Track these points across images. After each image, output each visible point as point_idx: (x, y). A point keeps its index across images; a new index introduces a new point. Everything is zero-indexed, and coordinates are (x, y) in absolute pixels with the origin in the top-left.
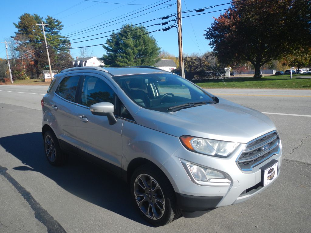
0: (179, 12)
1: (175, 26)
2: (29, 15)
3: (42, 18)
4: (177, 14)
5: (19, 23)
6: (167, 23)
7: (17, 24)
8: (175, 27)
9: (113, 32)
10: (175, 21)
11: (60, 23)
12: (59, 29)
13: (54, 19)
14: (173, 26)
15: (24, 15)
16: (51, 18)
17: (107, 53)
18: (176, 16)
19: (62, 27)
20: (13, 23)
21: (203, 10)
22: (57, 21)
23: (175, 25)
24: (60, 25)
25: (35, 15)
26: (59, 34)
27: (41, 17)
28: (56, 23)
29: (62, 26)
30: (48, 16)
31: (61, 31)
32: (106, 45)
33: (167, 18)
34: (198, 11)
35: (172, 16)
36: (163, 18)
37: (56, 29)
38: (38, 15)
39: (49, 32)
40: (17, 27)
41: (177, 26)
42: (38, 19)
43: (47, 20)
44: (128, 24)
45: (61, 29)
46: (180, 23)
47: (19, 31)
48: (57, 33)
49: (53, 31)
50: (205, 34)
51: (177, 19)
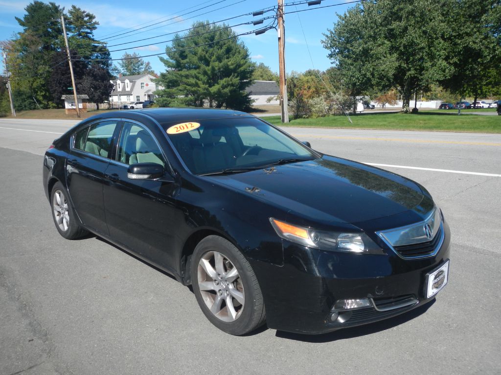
0: (281, 3)
1: (274, 28)
2: (42, 3)
4: (277, 7)
5: (26, 17)
6: (261, 22)
7: (23, 19)
9: (177, 35)
10: (274, 19)
12: (92, 29)
13: (82, 11)
14: (271, 28)
15: (33, 3)
16: (79, 10)
18: (276, 10)
19: (96, 26)
20: (16, 18)
21: (318, 2)
22: (87, 15)
23: (274, 26)
24: (94, 21)
25: (51, 3)
26: (90, 35)
27: (61, 8)
28: (86, 19)
29: (96, 23)
30: (74, 7)
31: (94, 32)
32: (166, 57)
33: (261, 13)
34: (311, 3)
35: (269, 10)
36: (255, 14)
37: (85, 28)
38: (57, 5)
40: (22, 24)
41: (277, 28)
42: (56, 11)
43: (71, 13)
44: (201, 21)
45: (95, 28)
46: (281, 22)
47: (25, 30)
48: (88, 35)
49: (82, 30)
50: (324, 40)
51: (277, 15)
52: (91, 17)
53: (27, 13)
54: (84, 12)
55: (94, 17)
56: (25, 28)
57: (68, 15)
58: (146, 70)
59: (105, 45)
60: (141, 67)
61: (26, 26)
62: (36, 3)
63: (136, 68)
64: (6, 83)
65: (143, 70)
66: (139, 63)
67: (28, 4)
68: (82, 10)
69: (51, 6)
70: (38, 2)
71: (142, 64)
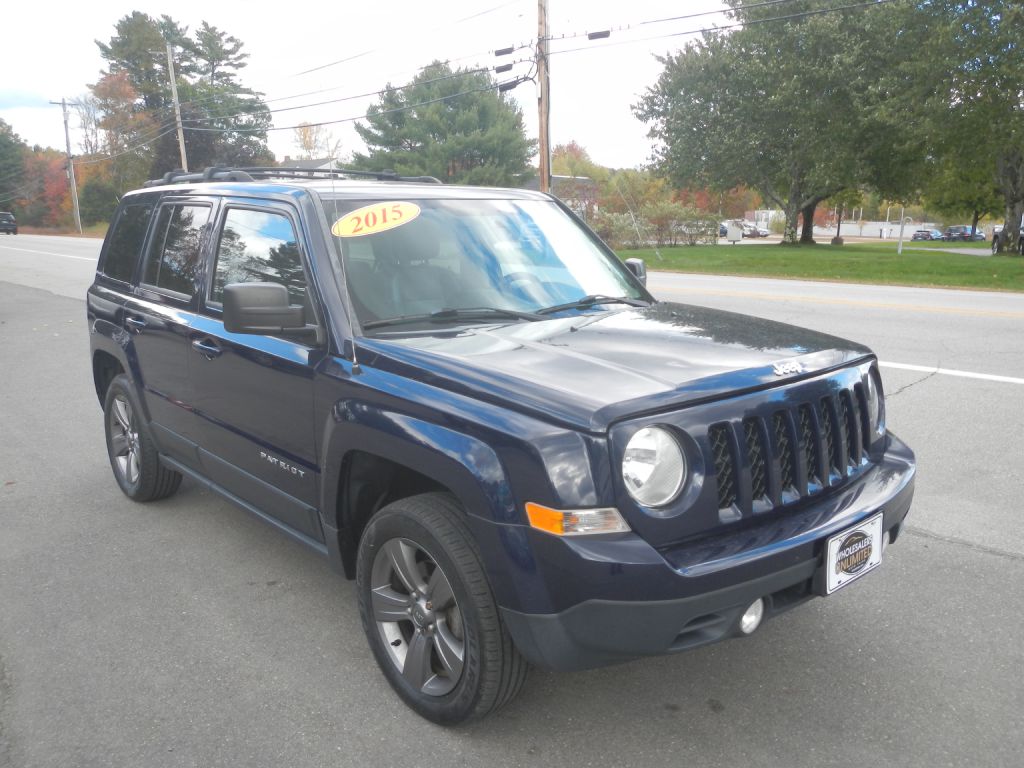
0: (544, 34)
2: (145, 16)
3: (187, 28)
4: (536, 41)
5: (114, 42)
6: (508, 68)
7: (110, 47)
8: (532, 79)
11: (238, 45)
12: (237, 67)
14: (526, 79)
15: (131, 16)
16: (214, 29)
17: (370, 149)
18: (534, 46)
19: (246, 60)
20: (95, 41)
21: (605, 34)
22: (231, 39)
23: (531, 76)
24: (241, 51)
25: (165, 17)
26: (235, 80)
27: (182, 26)
28: (228, 46)
29: (246, 55)
31: (241, 71)
32: (367, 124)
33: (509, 51)
34: (593, 36)
36: (499, 53)
37: (226, 65)
38: (174, 20)
39: (204, 73)
40: (106, 52)
41: (536, 79)
42: (170, 32)
43: (199, 34)
45: (242, 65)
46: (543, 67)
47: (110, 67)
48: (231, 78)
49: (218, 69)
50: (636, 105)
51: (536, 56)
53: (116, 34)
54: (223, 34)
55: (242, 44)
56: (112, 62)
57: (195, 40)
59: (261, 97)
61: (113, 59)
62: (135, 14)
64: (67, 168)
67: (122, 17)
68: (219, 30)
69: (163, 20)
70: (139, 13)
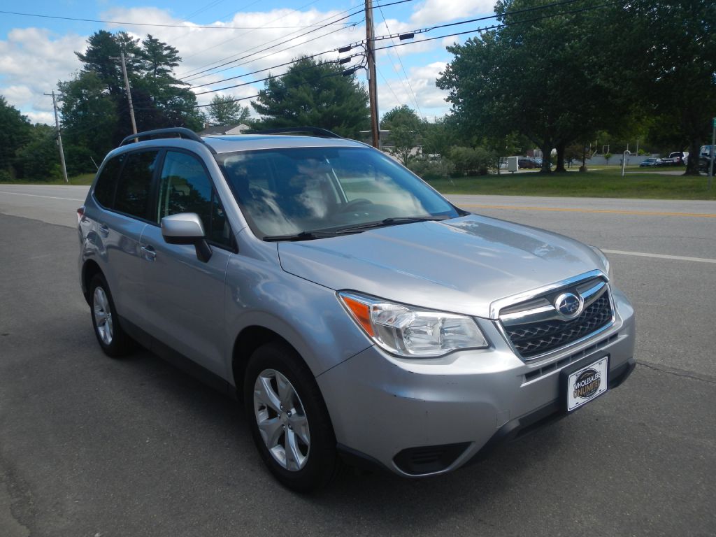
0: (371, 37)
3: (138, 40)
4: (365, 42)
5: (89, 52)
6: (348, 60)
7: (85, 55)
8: (364, 67)
10: (362, 56)
12: (172, 65)
14: (360, 67)
15: (98, 33)
16: (157, 41)
18: (364, 45)
19: (178, 62)
21: (410, 36)
22: (168, 48)
23: (363, 65)
24: (176, 55)
26: (171, 74)
27: (134, 39)
28: (165, 53)
29: (178, 58)
31: (175, 68)
32: (258, 101)
33: (348, 49)
34: (403, 37)
35: (357, 46)
36: (341, 50)
37: (164, 64)
38: (130, 35)
39: (149, 70)
41: (367, 67)
43: (144, 43)
45: (176, 65)
46: (371, 59)
47: (86, 67)
48: (167, 73)
49: (160, 67)
51: (366, 52)
52: (173, 51)
53: (90, 45)
54: (164, 44)
55: (177, 52)
56: (85, 63)
57: (143, 48)
58: (242, 118)
59: (189, 87)
60: (236, 113)
62: (101, 32)
63: (230, 116)
64: (57, 138)
65: (240, 116)
66: (234, 109)
67: (92, 34)
68: (161, 41)
69: (121, 35)
70: (104, 31)
71: (237, 111)
